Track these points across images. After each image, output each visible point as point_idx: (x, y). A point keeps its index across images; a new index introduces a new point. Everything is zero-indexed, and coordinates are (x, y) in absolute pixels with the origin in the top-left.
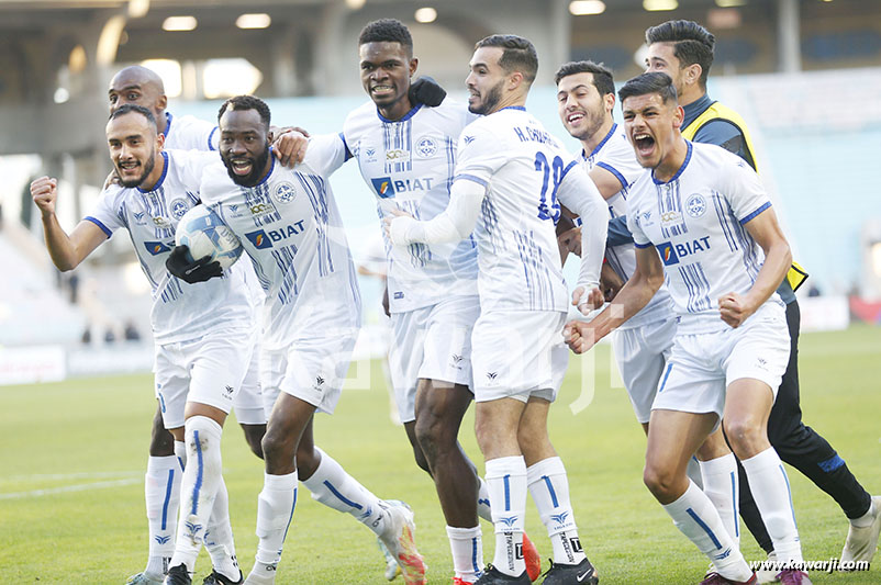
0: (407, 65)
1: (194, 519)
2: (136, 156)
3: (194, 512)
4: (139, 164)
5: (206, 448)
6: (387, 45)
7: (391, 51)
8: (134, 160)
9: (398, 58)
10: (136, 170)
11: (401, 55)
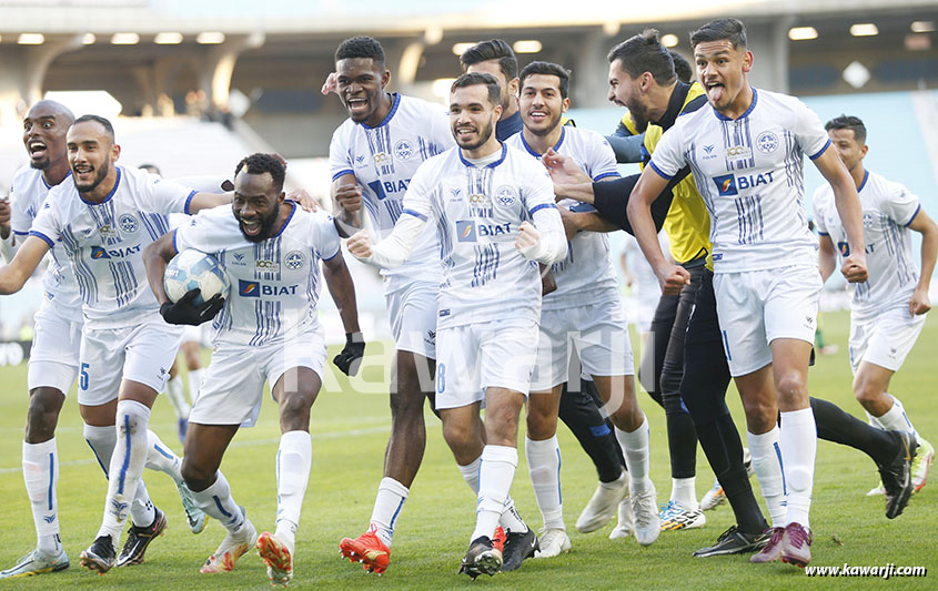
0: (379, 78)
1: (120, 498)
2: (90, 161)
3: (120, 491)
4: (92, 169)
5: (135, 432)
6: (361, 61)
7: (364, 67)
8: (88, 164)
9: (371, 73)
10: (90, 175)
11: (373, 69)
